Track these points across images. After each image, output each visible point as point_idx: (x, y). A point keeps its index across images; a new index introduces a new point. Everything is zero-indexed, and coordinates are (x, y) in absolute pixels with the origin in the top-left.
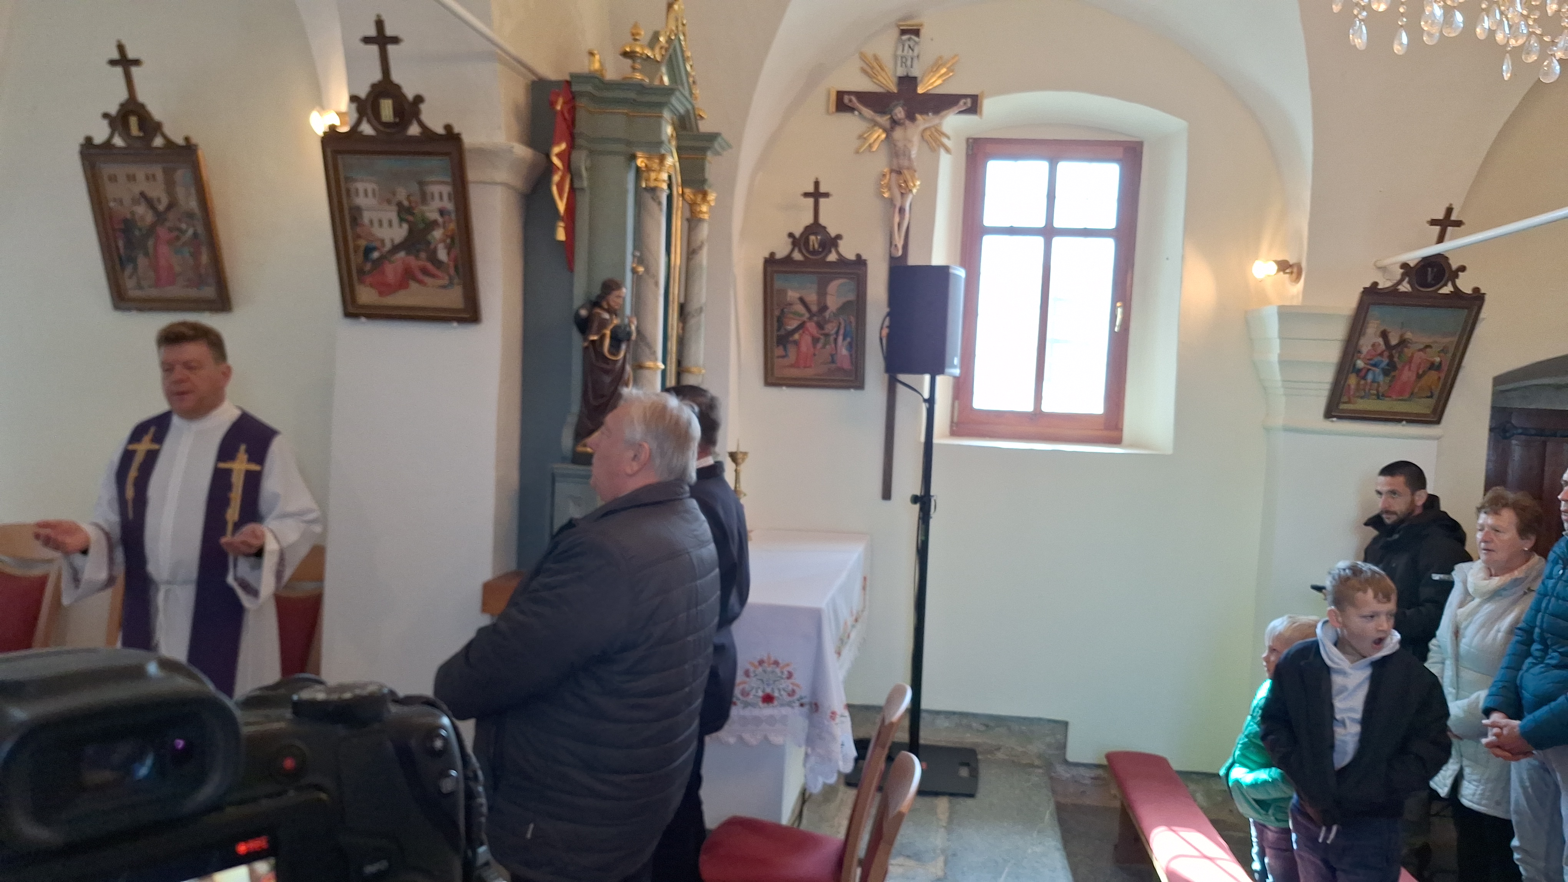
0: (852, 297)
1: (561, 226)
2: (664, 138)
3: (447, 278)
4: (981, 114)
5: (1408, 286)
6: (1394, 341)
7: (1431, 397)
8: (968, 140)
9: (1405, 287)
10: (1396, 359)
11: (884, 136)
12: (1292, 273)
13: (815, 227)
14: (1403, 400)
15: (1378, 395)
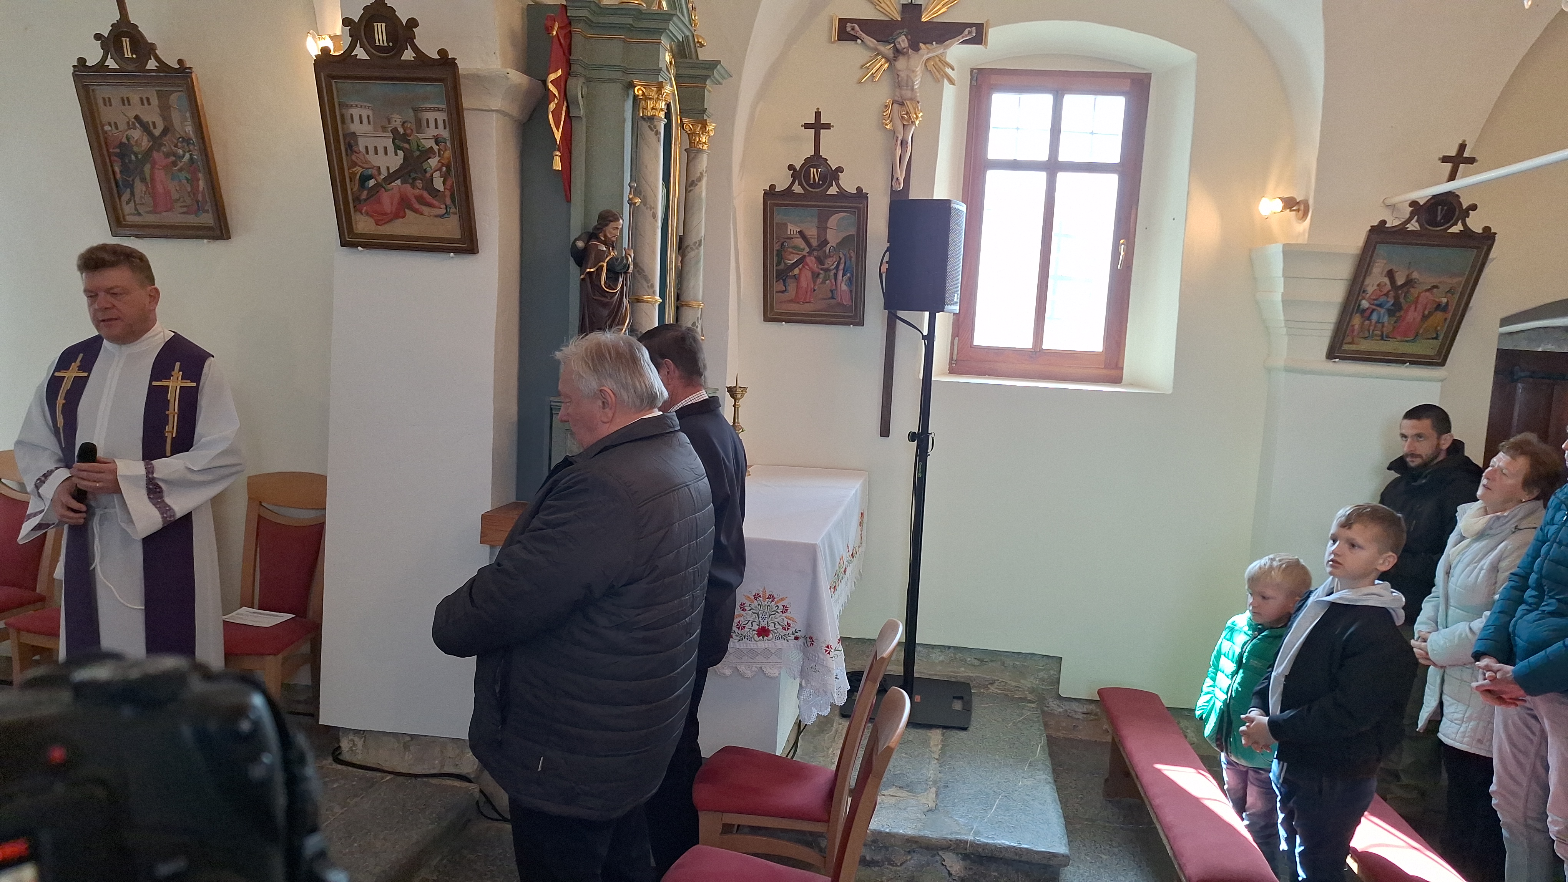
0: (852, 231)
1: (557, 155)
2: (662, 65)
3: (444, 206)
4: (986, 44)
5: (1417, 225)
6: (1400, 281)
7: (1436, 338)
8: (972, 70)
9: (1414, 226)
10: (1402, 300)
11: (887, 65)
12: (1298, 210)
13: (816, 159)
14: (1407, 341)
15: (1382, 336)
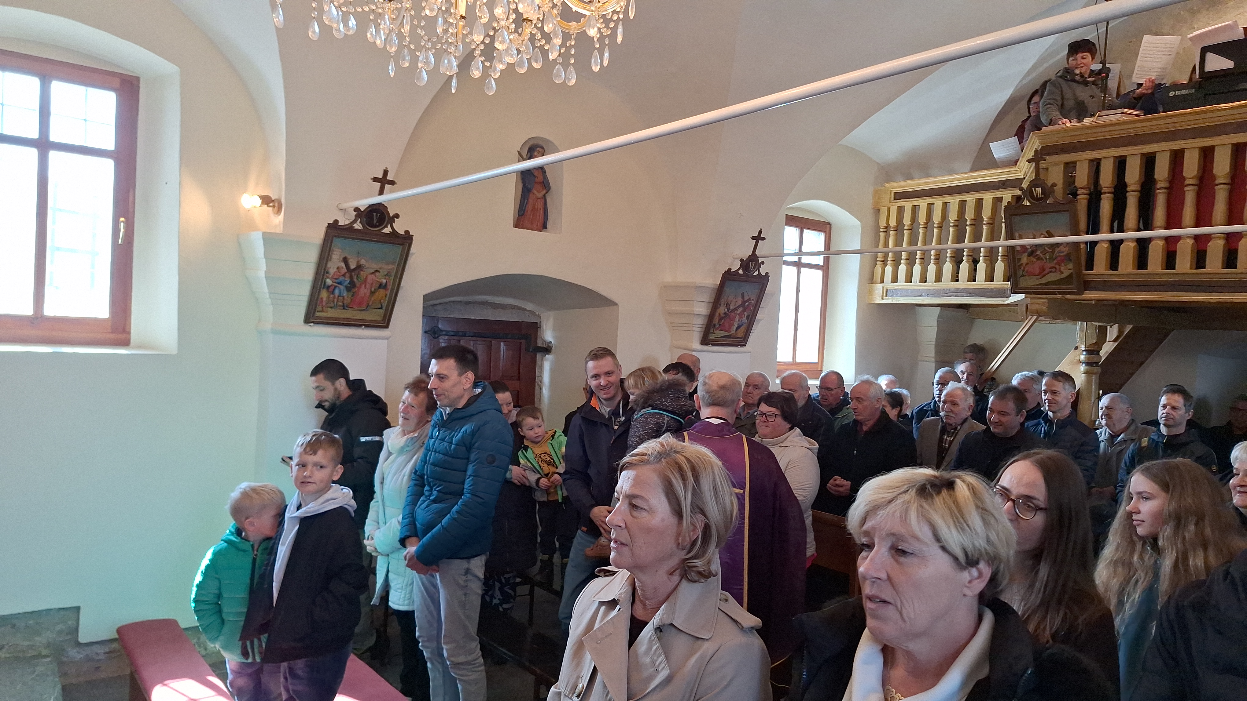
5: (360, 225)
6: (353, 266)
7: (381, 308)
9: (358, 226)
10: (355, 280)
12: (274, 206)
14: (362, 310)
15: (343, 306)
